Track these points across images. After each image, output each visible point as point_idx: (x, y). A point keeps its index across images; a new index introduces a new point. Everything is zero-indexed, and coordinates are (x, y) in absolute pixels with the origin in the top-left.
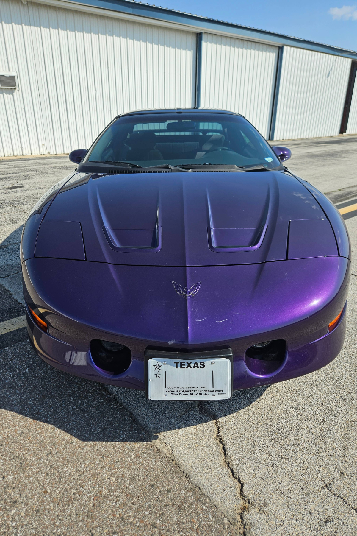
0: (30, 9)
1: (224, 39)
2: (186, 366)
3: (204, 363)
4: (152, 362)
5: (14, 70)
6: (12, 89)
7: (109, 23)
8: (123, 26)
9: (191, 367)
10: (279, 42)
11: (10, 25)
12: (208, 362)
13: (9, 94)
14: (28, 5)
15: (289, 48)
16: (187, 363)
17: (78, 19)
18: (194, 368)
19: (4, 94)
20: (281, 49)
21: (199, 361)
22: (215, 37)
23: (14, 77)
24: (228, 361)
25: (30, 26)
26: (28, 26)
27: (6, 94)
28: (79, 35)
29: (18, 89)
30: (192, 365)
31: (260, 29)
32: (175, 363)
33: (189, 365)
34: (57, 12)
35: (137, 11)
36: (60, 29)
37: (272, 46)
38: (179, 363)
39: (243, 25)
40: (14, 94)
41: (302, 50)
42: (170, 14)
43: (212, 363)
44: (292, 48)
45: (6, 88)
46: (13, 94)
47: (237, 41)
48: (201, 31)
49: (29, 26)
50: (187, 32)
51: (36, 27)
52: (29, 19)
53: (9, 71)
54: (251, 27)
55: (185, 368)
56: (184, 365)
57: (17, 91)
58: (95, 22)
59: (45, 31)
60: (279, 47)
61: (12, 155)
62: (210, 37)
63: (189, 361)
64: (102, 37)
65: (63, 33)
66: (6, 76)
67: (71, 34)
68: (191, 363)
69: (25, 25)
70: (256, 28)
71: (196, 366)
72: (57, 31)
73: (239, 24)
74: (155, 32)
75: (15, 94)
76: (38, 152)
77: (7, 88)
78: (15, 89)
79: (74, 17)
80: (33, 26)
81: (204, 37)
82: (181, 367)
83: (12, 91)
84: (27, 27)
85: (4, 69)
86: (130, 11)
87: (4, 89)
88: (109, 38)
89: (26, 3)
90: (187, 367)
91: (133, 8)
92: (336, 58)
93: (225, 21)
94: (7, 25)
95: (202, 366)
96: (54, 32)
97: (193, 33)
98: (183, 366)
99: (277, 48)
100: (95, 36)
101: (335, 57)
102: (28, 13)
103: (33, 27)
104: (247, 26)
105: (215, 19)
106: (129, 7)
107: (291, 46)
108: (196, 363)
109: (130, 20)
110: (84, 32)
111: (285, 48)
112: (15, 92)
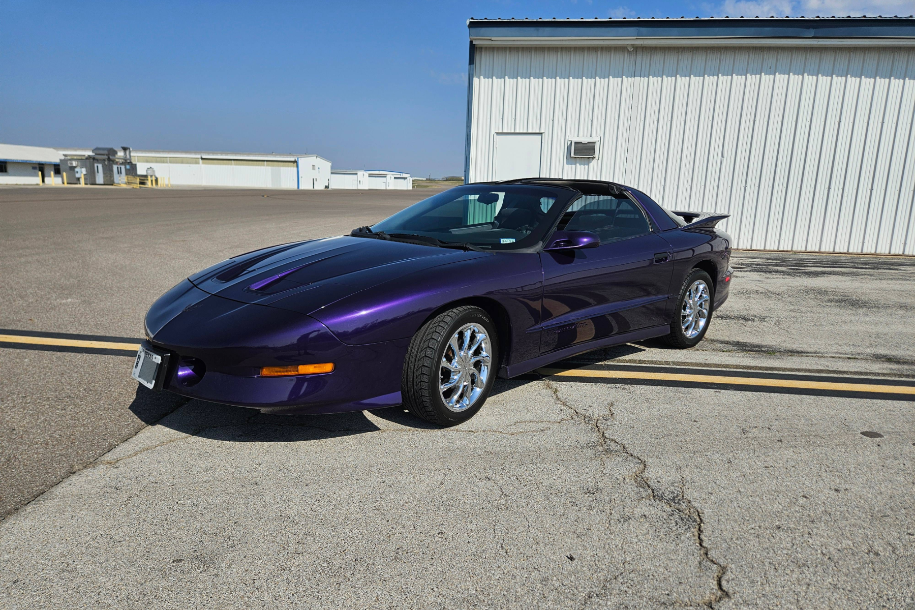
0: (639, 56)
6: (589, 158)
7: (770, 58)
8: (798, 58)
11: (606, 80)
13: (584, 165)
14: (636, 52)
17: (714, 59)
19: (578, 164)
23: (595, 143)
25: (634, 77)
26: (631, 77)
27: (580, 165)
28: (710, 80)
29: (597, 159)
35: (821, 31)
36: (678, 76)
42: (902, 26)
45: (580, 158)
46: (588, 165)
51: (642, 79)
52: (634, 68)
53: (591, 136)
57: (595, 161)
58: (742, 59)
59: (655, 81)
64: (753, 79)
65: (682, 81)
66: (584, 142)
67: (696, 80)
69: (627, 76)
72: (673, 78)
74: (872, 58)
75: (591, 165)
77: (582, 158)
78: (594, 158)
80: (639, 76)
83: (588, 160)
84: (629, 79)
86: (812, 32)
87: (577, 159)
88: (767, 79)
89: (634, 49)
91: (814, 28)
94: (602, 80)
96: (668, 81)
100: (738, 79)
102: (634, 62)
103: (637, 79)
106: (808, 28)
109: (813, 46)
110: (720, 75)
112: (593, 162)
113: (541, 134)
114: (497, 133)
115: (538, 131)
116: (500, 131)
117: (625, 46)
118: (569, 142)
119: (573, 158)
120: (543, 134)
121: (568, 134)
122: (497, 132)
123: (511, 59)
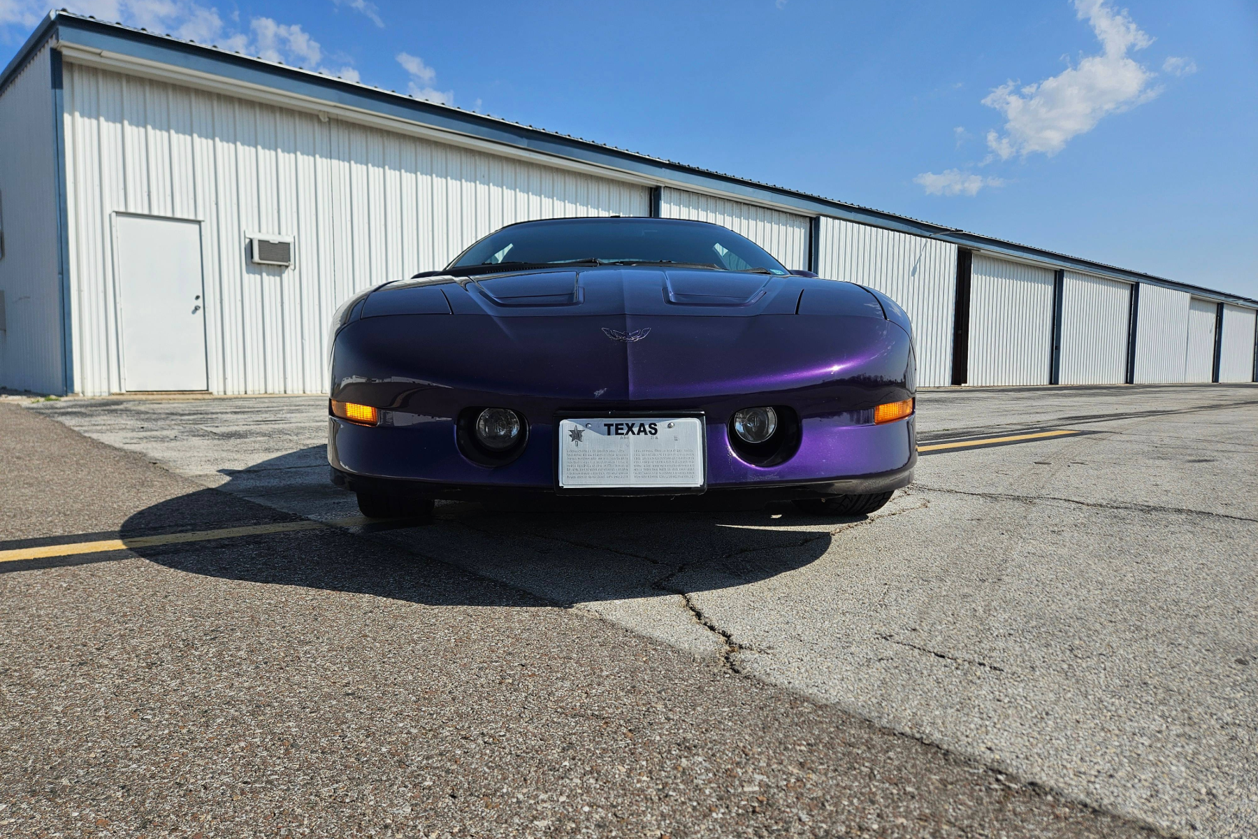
0: (334, 132)
1: (703, 200)
2: (625, 431)
3: (655, 425)
4: (566, 426)
5: (290, 233)
6: (280, 266)
7: (482, 165)
8: (509, 171)
9: (634, 433)
10: (810, 209)
11: (292, 156)
12: (662, 424)
13: (274, 276)
14: (329, 124)
15: (830, 220)
16: (627, 425)
17: (424, 154)
18: (638, 434)
19: (264, 274)
20: (814, 223)
21: (647, 422)
22: (684, 196)
23: (288, 244)
24: (696, 421)
25: (331, 159)
26: (326, 158)
27: (268, 275)
28: (424, 180)
29: (292, 267)
30: (636, 430)
31: (770, 184)
32: (605, 425)
33: (630, 429)
34: (385, 138)
36: (387, 167)
37: (796, 215)
38: (612, 425)
39: (738, 177)
40: (283, 275)
41: (856, 225)
43: (669, 426)
44: (837, 221)
45: (268, 265)
46: (281, 276)
47: (728, 205)
48: (659, 184)
49: (329, 160)
50: (632, 186)
51: (341, 162)
52: (328, 147)
53: (279, 233)
54: (755, 181)
55: (623, 434)
56: (622, 429)
57: (291, 272)
58: (454, 160)
59: (358, 169)
60: (811, 219)
61: (263, 391)
62: (675, 195)
63: (630, 421)
64: (468, 186)
65: (392, 175)
66: (271, 242)
67: (408, 177)
68: (633, 425)
69: (321, 156)
70: (763, 183)
71: (642, 430)
72: (381, 170)
73: (730, 174)
74: (571, 183)
75: (285, 276)
76: (319, 388)
77: (271, 265)
78: (287, 267)
79: (416, 149)
80: (335, 158)
81: (664, 195)
82: (617, 433)
83: (280, 270)
84: (324, 160)
85: (271, 231)
86: (524, 143)
87: (264, 266)
88: (482, 188)
89: (327, 120)
90: (627, 433)
91: (528, 138)
92: (927, 242)
93: (703, 168)
94: (286, 154)
95: (653, 431)
96: (376, 172)
97: (643, 187)
98: (620, 431)
99: (808, 220)
100: (454, 184)
101: (924, 240)
102: (328, 138)
103: (335, 162)
104: (746, 179)
105: (684, 163)
106: (522, 137)
107: (835, 218)
108: (642, 425)
109: (523, 159)
110: (434, 176)
111: (823, 219)
112: (286, 272)
113: (199, 222)
114: (118, 213)
115: (192, 217)
116: (122, 209)
117: (316, 113)
118: (247, 241)
119: (256, 265)
120: (202, 223)
121: (243, 228)
122: (117, 210)
123: (131, 96)
